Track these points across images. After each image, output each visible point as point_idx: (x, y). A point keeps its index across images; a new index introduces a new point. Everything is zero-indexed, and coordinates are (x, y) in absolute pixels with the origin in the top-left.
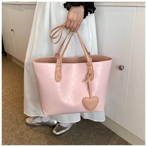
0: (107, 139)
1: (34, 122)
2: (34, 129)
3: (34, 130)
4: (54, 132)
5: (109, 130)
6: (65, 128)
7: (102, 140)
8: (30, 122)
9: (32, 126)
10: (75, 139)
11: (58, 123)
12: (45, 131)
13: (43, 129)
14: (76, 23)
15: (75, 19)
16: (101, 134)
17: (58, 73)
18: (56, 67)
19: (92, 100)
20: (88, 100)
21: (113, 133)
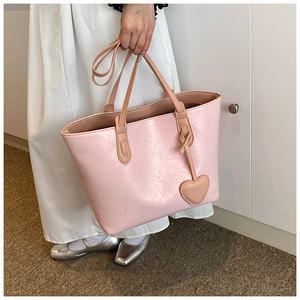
0: (223, 246)
1: (69, 253)
2: (75, 265)
3: (74, 269)
4: (119, 260)
5: (221, 229)
6: (137, 247)
7: (215, 252)
8: (60, 254)
9: (68, 261)
10: (164, 263)
11: (120, 240)
12: (97, 263)
13: (93, 260)
14: (143, 37)
15: (140, 27)
16: (208, 239)
17: (123, 146)
18: (117, 134)
19: (197, 183)
20: (191, 185)
21: (229, 232)
